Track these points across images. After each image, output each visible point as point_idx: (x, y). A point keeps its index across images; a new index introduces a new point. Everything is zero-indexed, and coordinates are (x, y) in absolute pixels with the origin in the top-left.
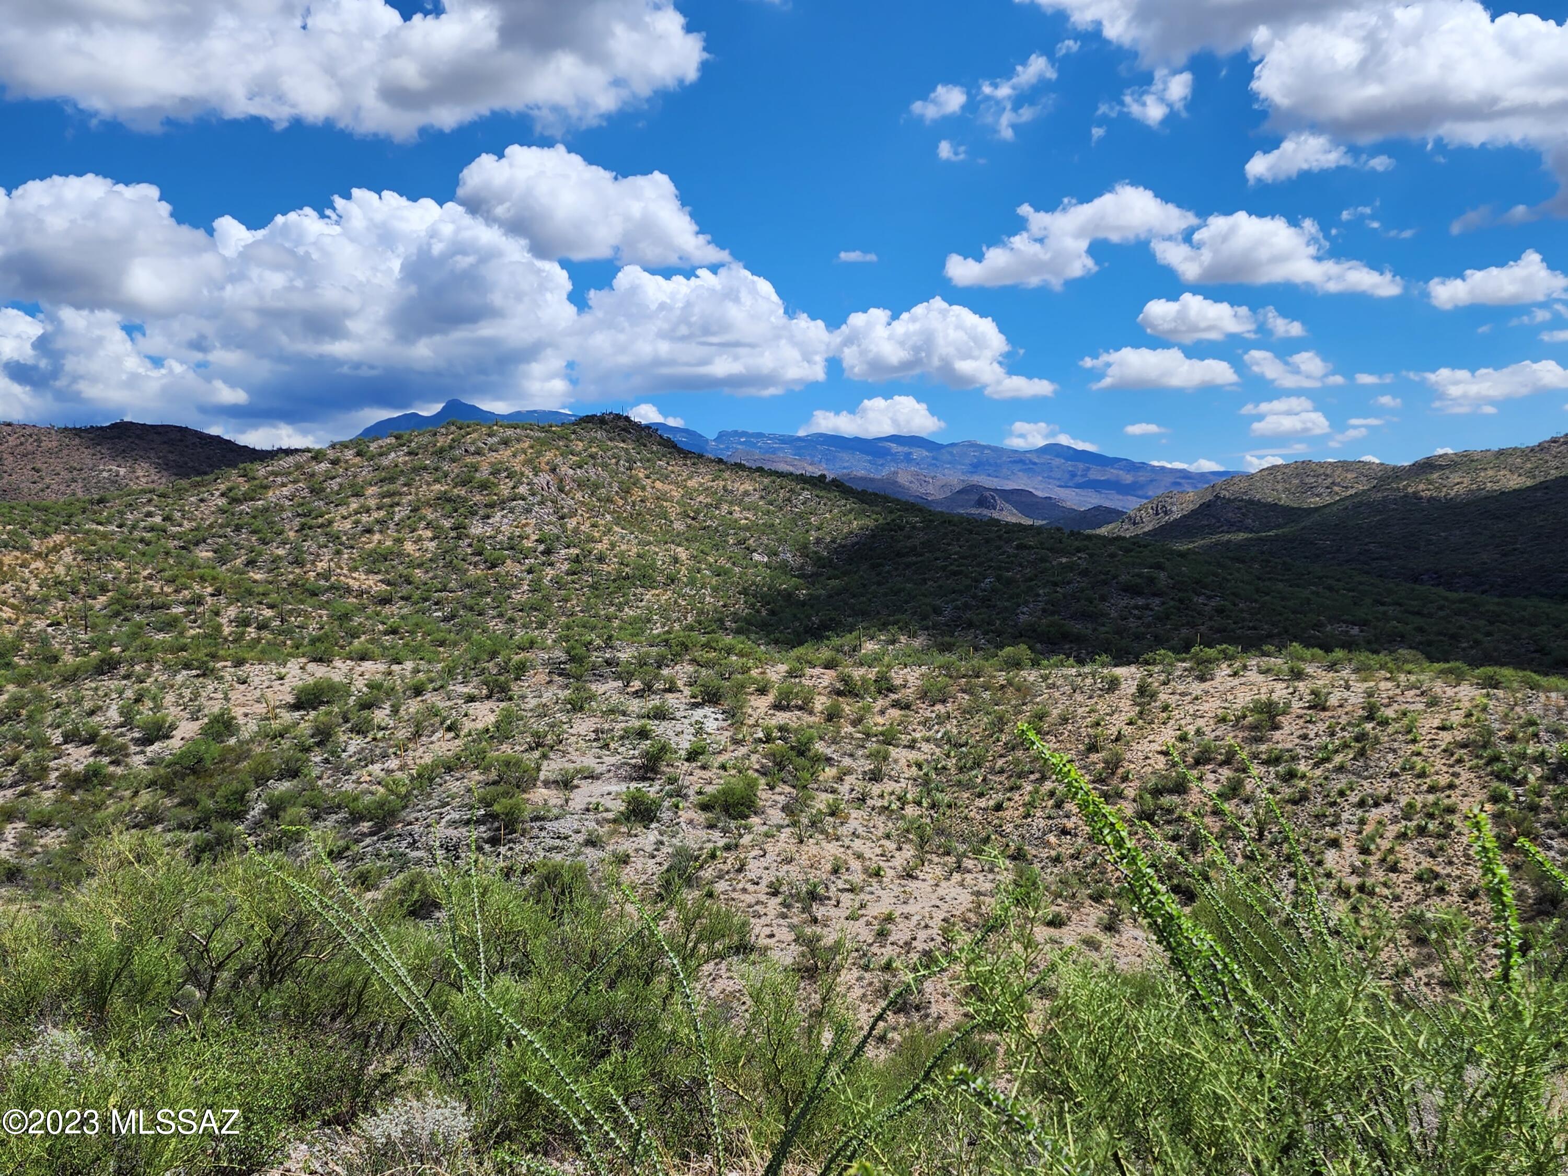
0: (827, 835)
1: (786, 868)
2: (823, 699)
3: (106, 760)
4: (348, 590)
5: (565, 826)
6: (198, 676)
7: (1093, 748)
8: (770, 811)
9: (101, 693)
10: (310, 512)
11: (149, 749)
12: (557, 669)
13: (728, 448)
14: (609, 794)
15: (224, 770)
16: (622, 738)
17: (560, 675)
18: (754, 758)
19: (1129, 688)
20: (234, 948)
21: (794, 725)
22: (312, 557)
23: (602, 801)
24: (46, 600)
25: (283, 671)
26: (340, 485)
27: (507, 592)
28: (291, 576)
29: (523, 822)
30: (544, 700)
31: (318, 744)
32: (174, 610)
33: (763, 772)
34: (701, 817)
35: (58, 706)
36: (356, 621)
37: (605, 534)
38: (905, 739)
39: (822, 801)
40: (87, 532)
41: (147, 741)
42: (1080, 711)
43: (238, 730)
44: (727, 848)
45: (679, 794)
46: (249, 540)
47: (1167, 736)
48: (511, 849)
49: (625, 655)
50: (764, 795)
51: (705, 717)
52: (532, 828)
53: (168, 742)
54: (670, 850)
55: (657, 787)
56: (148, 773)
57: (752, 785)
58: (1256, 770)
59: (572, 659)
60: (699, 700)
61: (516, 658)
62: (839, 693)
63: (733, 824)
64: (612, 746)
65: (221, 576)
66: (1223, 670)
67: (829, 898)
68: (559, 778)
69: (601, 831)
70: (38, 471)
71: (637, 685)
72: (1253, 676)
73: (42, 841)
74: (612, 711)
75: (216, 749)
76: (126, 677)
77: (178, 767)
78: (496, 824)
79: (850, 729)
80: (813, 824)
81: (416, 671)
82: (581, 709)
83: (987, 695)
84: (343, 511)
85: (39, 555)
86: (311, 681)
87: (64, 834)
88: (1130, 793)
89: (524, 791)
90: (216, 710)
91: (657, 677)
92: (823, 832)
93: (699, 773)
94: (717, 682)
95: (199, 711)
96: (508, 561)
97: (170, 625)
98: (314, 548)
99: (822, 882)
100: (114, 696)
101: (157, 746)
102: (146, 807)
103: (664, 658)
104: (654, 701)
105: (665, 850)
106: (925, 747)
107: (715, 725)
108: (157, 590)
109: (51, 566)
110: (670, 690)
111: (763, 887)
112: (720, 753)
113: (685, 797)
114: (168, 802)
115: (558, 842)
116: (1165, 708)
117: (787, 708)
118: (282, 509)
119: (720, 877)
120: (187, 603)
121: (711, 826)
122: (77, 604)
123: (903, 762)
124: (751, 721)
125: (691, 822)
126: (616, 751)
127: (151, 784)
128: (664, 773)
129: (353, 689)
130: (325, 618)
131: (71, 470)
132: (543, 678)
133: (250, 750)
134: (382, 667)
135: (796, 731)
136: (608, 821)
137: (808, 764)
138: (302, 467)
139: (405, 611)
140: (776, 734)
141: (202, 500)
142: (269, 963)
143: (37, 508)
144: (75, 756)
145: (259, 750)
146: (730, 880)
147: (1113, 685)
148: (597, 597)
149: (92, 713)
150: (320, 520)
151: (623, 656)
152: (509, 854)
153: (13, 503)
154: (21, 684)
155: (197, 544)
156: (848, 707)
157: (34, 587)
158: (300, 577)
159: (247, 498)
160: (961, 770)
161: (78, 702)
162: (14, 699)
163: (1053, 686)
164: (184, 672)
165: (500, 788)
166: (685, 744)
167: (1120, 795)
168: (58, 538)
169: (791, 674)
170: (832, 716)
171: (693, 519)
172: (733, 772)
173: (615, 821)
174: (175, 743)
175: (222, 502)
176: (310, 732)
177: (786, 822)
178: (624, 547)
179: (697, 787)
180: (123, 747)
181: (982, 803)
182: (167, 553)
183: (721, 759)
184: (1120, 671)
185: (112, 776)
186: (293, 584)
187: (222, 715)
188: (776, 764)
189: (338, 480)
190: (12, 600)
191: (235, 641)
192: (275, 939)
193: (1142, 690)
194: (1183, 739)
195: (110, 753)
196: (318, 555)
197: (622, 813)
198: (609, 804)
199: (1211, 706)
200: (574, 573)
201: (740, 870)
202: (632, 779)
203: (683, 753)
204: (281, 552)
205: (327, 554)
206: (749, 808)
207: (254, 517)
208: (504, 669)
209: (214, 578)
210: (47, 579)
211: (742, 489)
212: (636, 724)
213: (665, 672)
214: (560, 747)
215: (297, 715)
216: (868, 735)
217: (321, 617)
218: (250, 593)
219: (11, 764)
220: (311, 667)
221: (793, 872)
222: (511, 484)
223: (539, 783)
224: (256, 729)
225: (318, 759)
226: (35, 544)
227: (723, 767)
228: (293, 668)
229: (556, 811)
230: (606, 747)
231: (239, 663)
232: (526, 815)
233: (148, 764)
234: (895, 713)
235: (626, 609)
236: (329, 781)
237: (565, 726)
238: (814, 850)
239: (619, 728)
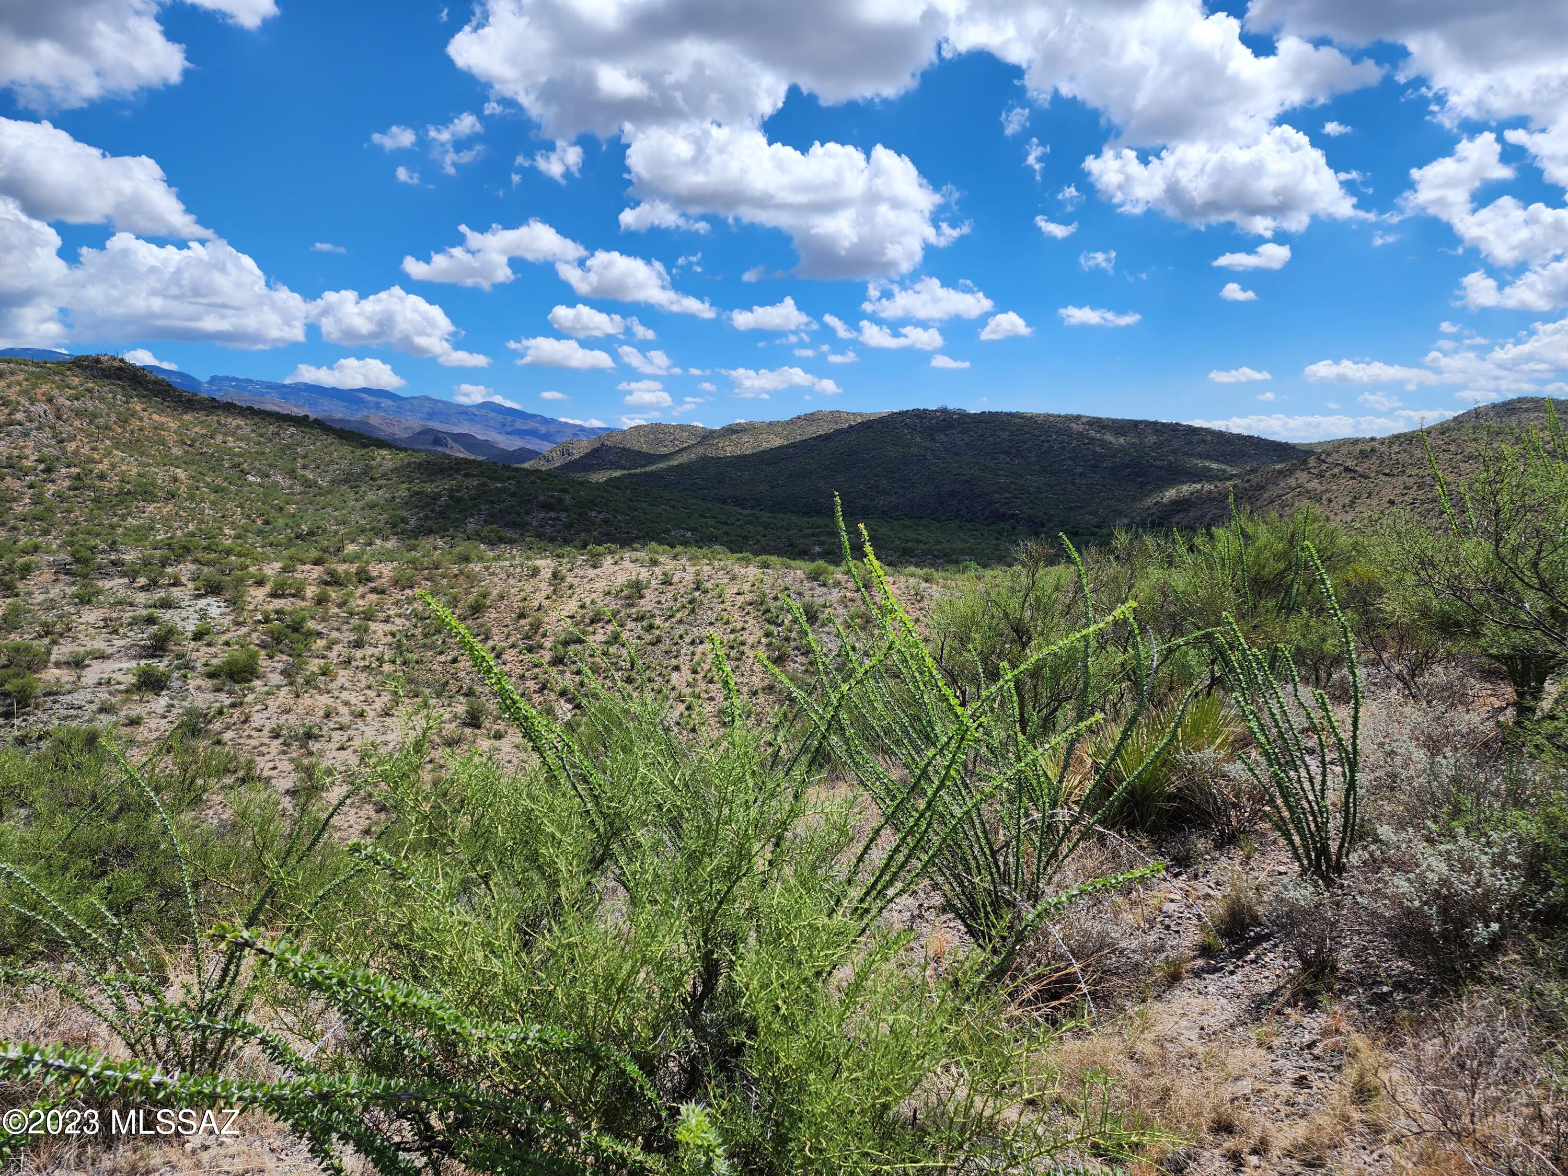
0: (320, 690)
1: (285, 717)
2: (313, 588)
5: (78, 698)
7: (522, 616)
8: (270, 675)
12: (62, 569)
13: (220, 390)
14: (120, 670)
16: (130, 624)
17: (66, 574)
18: (254, 635)
19: (546, 574)
21: (289, 609)
23: (114, 676)
27: (8, 505)
29: (36, 697)
30: (51, 596)
33: (263, 646)
34: (208, 683)
37: (104, 456)
38: (381, 616)
39: (314, 665)
42: (513, 591)
44: (233, 705)
45: (188, 666)
47: (572, 606)
48: (25, 720)
49: (130, 556)
50: (265, 664)
51: (209, 605)
52: (45, 702)
54: (181, 711)
55: (166, 662)
57: (253, 657)
58: (630, 625)
60: (202, 592)
61: (20, 561)
62: (326, 583)
63: (237, 687)
64: (121, 631)
66: (608, 561)
67: (322, 736)
68: (70, 659)
69: (113, 700)
71: (142, 581)
72: (627, 564)
74: (120, 603)
78: (9, 701)
79: (336, 610)
80: (308, 682)
82: (89, 602)
83: (444, 582)
88: (548, 644)
89: (35, 672)
91: (161, 575)
92: (316, 688)
93: (204, 649)
94: (218, 577)
96: (8, 478)
99: (316, 725)
103: (168, 558)
104: (160, 594)
105: (175, 711)
106: (398, 621)
107: (218, 611)
110: (174, 585)
111: (266, 732)
112: (224, 633)
113: (193, 669)
115: (72, 712)
116: (571, 587)
117: (282, 596)
119: (228, 728)
121: (218, 690)
123: (380, 633)
124: (251, 607)
125: (199, 688)
126: (125, 636)
128: (172, 651)
132: (48, 576)
135: (290, 613)
136: (121, 692)
137: (301, 638)
140: (273, 616)
146: (237, 729)
147: (535, 572)
148: (99, 509)
151: (127, 558)
152: (23, 724)
156: (334, 594)
160: (426, 636)
163: (493, 574)
165: (10, 671)
166: (191, 627)
167: (541, 647)
169: (285, 570)
170: (321, 601)
171: (190, 446)
172: (236, 647)
173: (127, 691)
177: (285, 682)
178: (124, 468)
179: (203, 661)
181: (442, 658)
183: (225, 637)
184: (539, 563)
188: (274, 638)
193: (555, 575)
194: (583, 607)
197: (134, 685)
198: (121, 678)
199: (601, 585)
200: (76, 489)
201: (245, 722)
202: (141, 657)
203: (190, 634)
206: (251, 674)
208: (8, 570)
211: (234, 423)
212: (145, 612)
213: (169, 570)
214: (70, 634)
216: (351, 614)
221: (292, 719)
222: (7, 411)
223: (50, 665)
227: (227, 644)
229: (68, 687)
230: (116, 632)
232: (39, 691)
234: (373, 597)
235: (130, 519)
237: (74, 617)
238: (309, 702)
239: (127, 616)
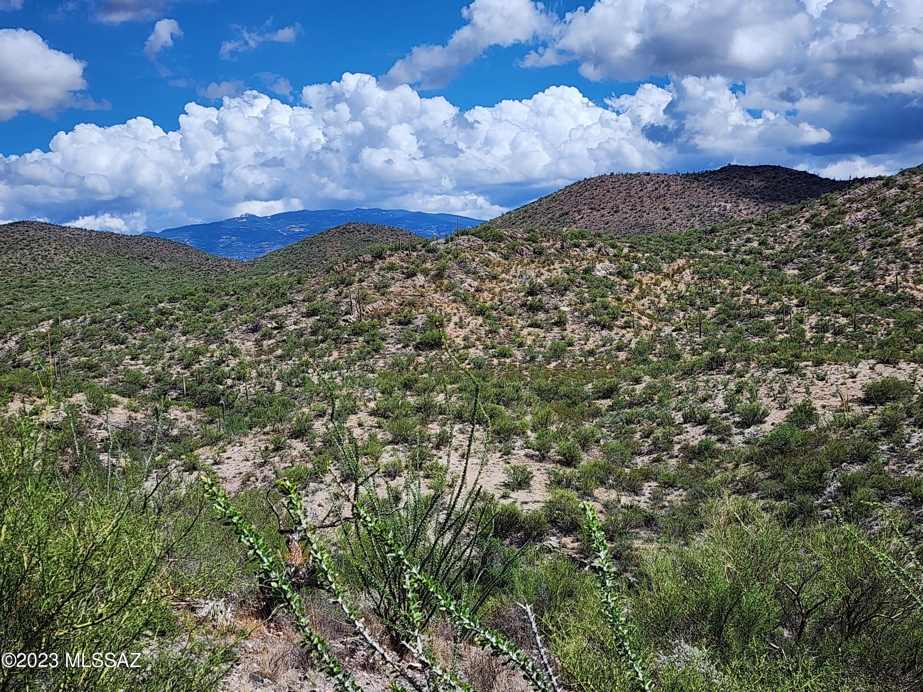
3: (714, 438)
4: (914, 300)
6: (785, 373)
9: (711, 385)
10: (881, 232)
11: (747, 431)
15: (806, 452)
20: (819, 601)
22: (881, 272)
24: (671, 311)
25: (855, 370)
26: (908, 207)
28: (863, 289)
31: (884, 435)
32: (767, 319)
35: (680, 393)
40: (702, 257)
41: (745, 424)
43: (817, 419)
46: (828, 259)
53: (762, 426)
56: (746, 450)
65: (805, 290)
70: (668, 209)
73: (669, 498)
75: (799, 434)
76: (730, 372)
77: (769, 447)
84: (910, 230)
85: (667, 276)
86: (879, 379)
87: (685, 493)
90: (799, 402)
95: (786, 402)
97: (764, 330)
98: (883, 265)
100: (720, 387)
101: (752, 429)
102: (744, 478)
108: (754, 302)
109: (675, 284)
114: (761, 474)
118: (857, 231)
120: (777, 312)
122: (694, 314)
127: (749, 459)
129: (916, 387)
130: (892, 325)
131: (691, 207)
133: (827, 436)
138: (875, 193)
141: (790, 227)
142: (849, 616)
143: (666, 239)
144: (692, 434)
145: (834, 436)
149: (704, 400)
150: (889, 239)
153: (649, 236)
154: (654, 376)
155: (785, 264)
157: (664, 301)
158: (870, 290)
159: (827, 223)
161: (694, 391)
162: (649, 387)
164: (774, 370)
168: (681, 262)
174: (767, 427)
175: (806, 227)
176: (878, 424)
180: (728, 428)
182: (762, 272)
185: (719, 451)
186: (864, 296)
187: (805, 405)
189: (906, 203)
190: (648, 311)
191: (814, 345)
192: (853, 597)
195: (717, 433)
196: (887, 270)
204: (854, 268)
205: (894, 268)
207: (833, 239)
209: (799, 292)
210: (672, 295)
215: (866, 408)
217: (888, 324)
218: (828, 303)
219: (648, 437)
220: (880, 367)
224: (832, 419)
225: (885, 448)
226: (665, 268)
228: (863, 368)
231: (818, 363)
233: (745, 443)
236: (894, 467)
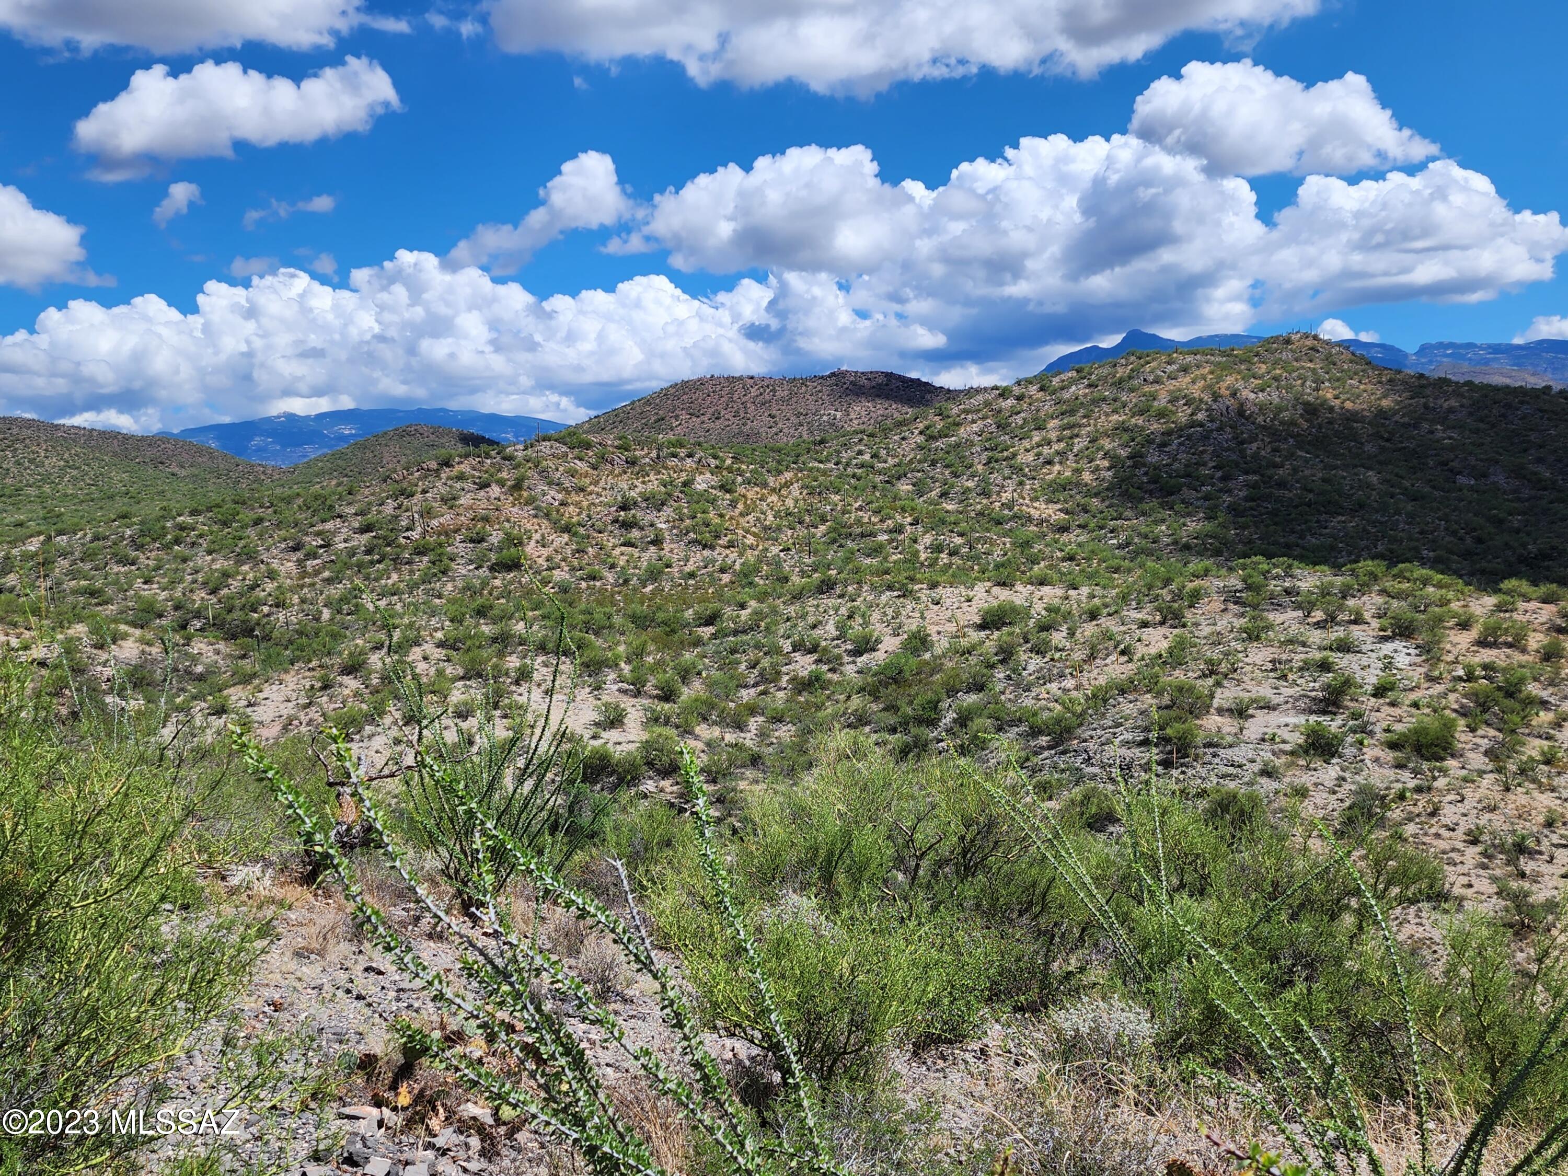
0: (1540, 785)
1: (1488, 816)
2: (1539, 636)
3: (825, 668)
4: (1030, 519)
5: (1239, 754)
6: (899, 597)
8: (1470, 755)
9: (821, 610)
10: (996, 446)
11: (859, 660)
12: (1231, 597)
13: (1431, 362)
14: (1287, 725)
15: (920, 681)
16: (1301, 669)
17: (1236, 603)
18: (1452, 697)
20: (934, 841)
21: (1501, 663)
22: (997, 489)
23: (1279, 732)
24: (779, 529)
25: (971, 594)
26: (1024, 419)
27: (1182, 520)
28: (979, 507)
29: (1196, 747)
30: (1218, 628)
31: (1002, 662)
32: (880, 538)
33: (1463, 712)
34: (1389, 756)
35: (788, 620)
36: (1037, 548)
37: (1287, 458)
39: (1534, 748)
40: (811, 470)
41: (858, 653)
43: (932, 646)
44: (1419, 790)
45: (1365, 730)
46: (943, 474)
48: (1183, 773)
49: (1306, 584)
50: (1463, 738)
51: (1396, 651)
52: (1205, 753)
53: (874, 654)
54: (1353, 787)
55: (1339, 721)
56: (858, 680)
57: (1449, 726)
59: (1249, 587)
60: (1389, 633)
61: (1190, 586)
62: (1559, 630)
63: (1425, 766)
64: (1290, 677)
65: (919, 507)
67: (1541, 853)
68: (1233, 706)
69: (1278, 762)
70: (773, 417)
71: (1318, 615)
73: (777, 734)
74: (1291, 642)
75: (913, 661)
76: (841, 596)
77: (882, 676)
78: (1169, 748)
80: (1523, 771)
81: (1092, 596)
82: (1258, 638)
84: (1026, 444)
85: (773, 490)
86: (995, 603)
87: (793, 729)
89: (1197, 718)
90: (914, 628)
91: (1341, 608)
92: (1534, 781)
93: (1387, 710)
94: (1410, 615)
95: (900, 628)
96: (1184, 489)
97: (876, 551)
98: (999, 480)
99: (1532, 835)
100: (832, 613)
101: (865, 658)
102: (857, 710)
103: (1350, 587)
104: (1338, 633)
105: (1347, 786)
107: (1407, 660)
108: (866, 520)
109: (782, 499)
110: (1355, 622)
111: (1460, 833)
112: (1412, 689)
113: (1371, 734)
114: (874, 707)
115: (1231, 770)
117: (1494, 645)
118: (972, 444)
119: (1410, 820)
120: (891, 532)
121: (1400, 766)
122: (802, 532)
124: (1450, 658)
125: (1376, 760)
126: (1295, 683)
127: (861, 690)
128: (1347, 708)
129: (1032, 611)
130: (1008, 545)
131: (798, 415)
132: (1217, 605)
133: (942, 664)
134: (1059, 592)
135: (1504, 670)
136: (1285, 753)
137: (1518, 706)
138: (991, 404)
139: (1082, 539)
140: (1479, 672)
141: (903, 439)
142: (964, 857)
143: (772, 450)
144: (802, 663)
145: (950, 664)
146: (1421, 823)
148: (1276, 524)
149: (814, 627)
150: (1005, 454)
151: (1304, 585)
152: (1182, 777)
153: (754, 446)
154: (761, 601)
155: (899, 479)
157: (770, 518)
158: (987, 507)
159: (943, 435)
161: (803, 617)
162: (756, 612)
164: (888, 593)
165: (1173, 713)
166: (1372, 678)
168: (788, 475)
169: (1499, 608)
170: (1550, 655)
171: (1387, 440)
172: (1427, 711)
173: (1292, 753)
174: (880, 657)
175: (920, 439)
176: (994, 650)
177: (1490, 767)
178: (1308, 472)
179: (1384, 725)
180: (839, 657)
182: (874, 487)
183: (1413, 696)
185: (830, 682)
186: (980, 514)
187: (919, 632)
188: (1482, 705)
189: (1022, 415)
190: (753, 529)
191: (930, 566)
192: (968, 836)
195: (829, 661)
196: (1003, 486)
197: (1300, 746)
198: (1287, 736)
200: (1253, 500)
201: (1433, 814)
202: (1311, 712)
203: (1369, 688)
204: (970, 484)
205: (1011, 485)
206: (1445, 749)
207: (948, 453)
208: (1177, 596)
209: (913, 509)
210: (779, 511)
211: (1446, 405)
212: (1318, 655)
213: (1351, 602)
214: (1235, 676)
215: (983, 634)
217: (1004, 544)
218: (943, 522)
219: (754, 667)
220: (996, 590)
221: (1497, 821)
222: (1189, 411)
223: (1212, 710)
224: (947, 646)
225: (1001, 675)
226: (771, 480)
227: (1416, 705)
228: (980, 590)
229: (1229, 739)
230: (1284, 677)
231: (933, 586)
232: (1199, 741)
233: (858, 672)
235: (1309, 537)
236: (1011, 696)
237: (1240, 655)
238: (1523, 800)
239: (1298, 659)
